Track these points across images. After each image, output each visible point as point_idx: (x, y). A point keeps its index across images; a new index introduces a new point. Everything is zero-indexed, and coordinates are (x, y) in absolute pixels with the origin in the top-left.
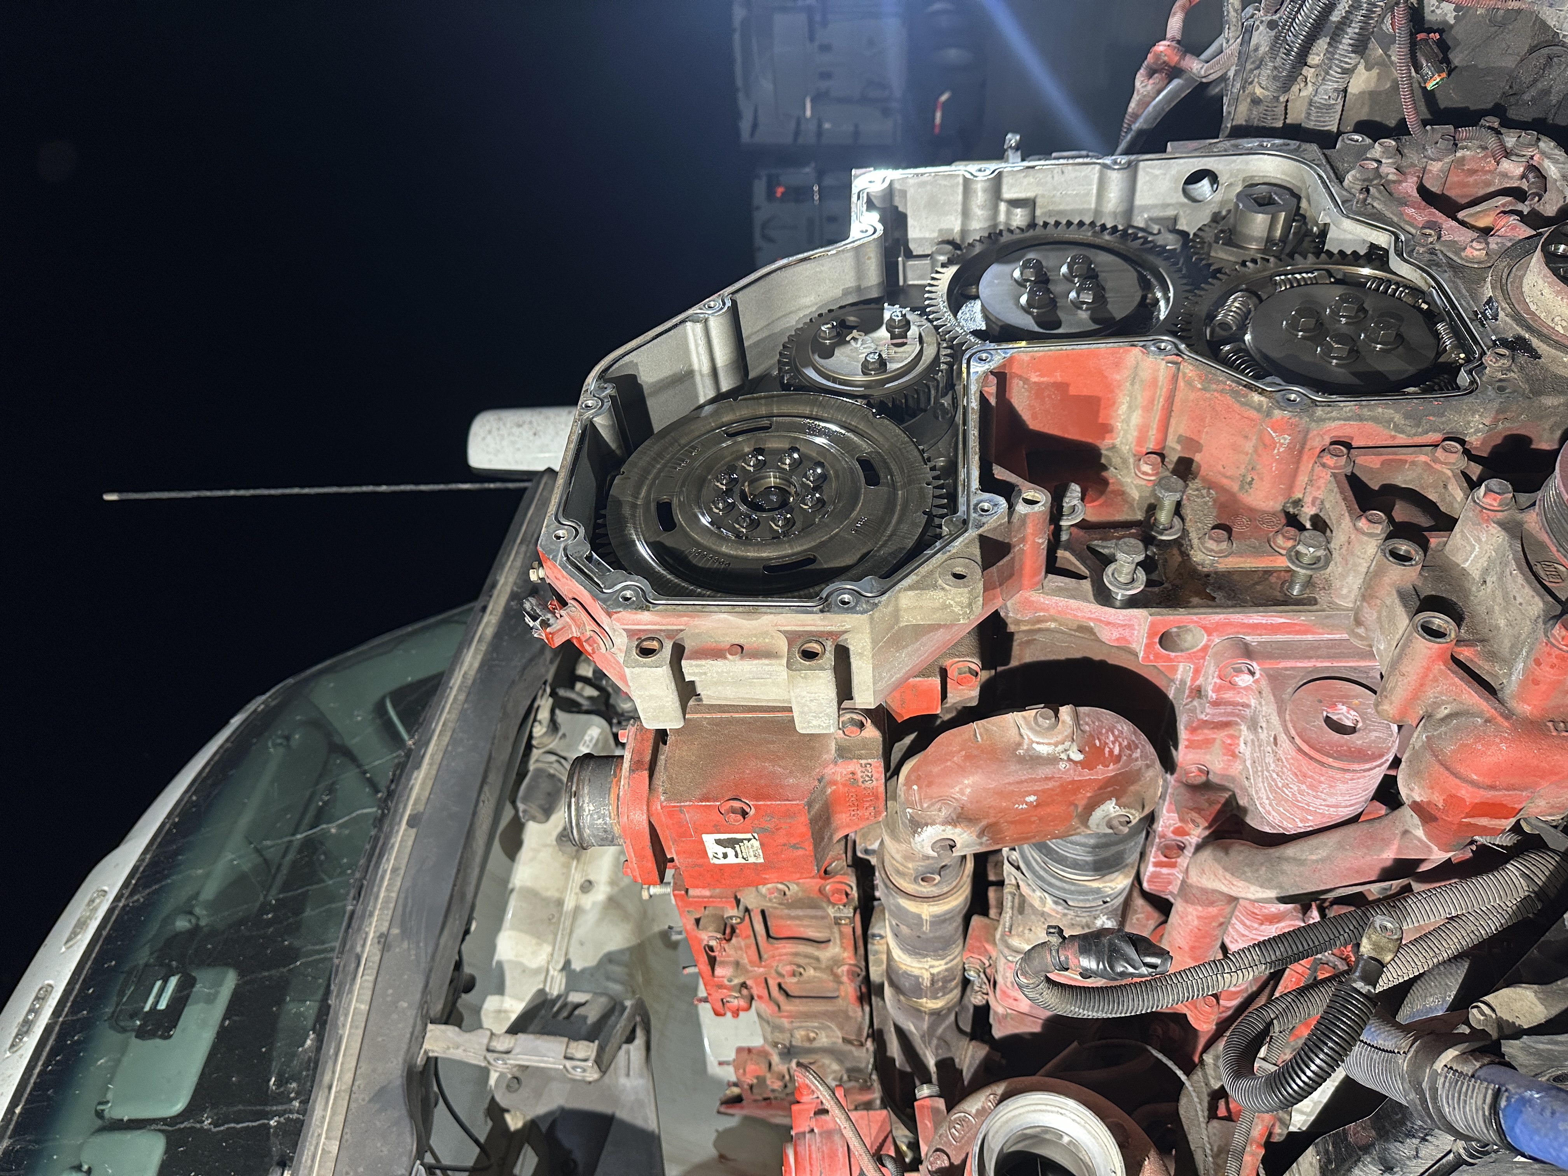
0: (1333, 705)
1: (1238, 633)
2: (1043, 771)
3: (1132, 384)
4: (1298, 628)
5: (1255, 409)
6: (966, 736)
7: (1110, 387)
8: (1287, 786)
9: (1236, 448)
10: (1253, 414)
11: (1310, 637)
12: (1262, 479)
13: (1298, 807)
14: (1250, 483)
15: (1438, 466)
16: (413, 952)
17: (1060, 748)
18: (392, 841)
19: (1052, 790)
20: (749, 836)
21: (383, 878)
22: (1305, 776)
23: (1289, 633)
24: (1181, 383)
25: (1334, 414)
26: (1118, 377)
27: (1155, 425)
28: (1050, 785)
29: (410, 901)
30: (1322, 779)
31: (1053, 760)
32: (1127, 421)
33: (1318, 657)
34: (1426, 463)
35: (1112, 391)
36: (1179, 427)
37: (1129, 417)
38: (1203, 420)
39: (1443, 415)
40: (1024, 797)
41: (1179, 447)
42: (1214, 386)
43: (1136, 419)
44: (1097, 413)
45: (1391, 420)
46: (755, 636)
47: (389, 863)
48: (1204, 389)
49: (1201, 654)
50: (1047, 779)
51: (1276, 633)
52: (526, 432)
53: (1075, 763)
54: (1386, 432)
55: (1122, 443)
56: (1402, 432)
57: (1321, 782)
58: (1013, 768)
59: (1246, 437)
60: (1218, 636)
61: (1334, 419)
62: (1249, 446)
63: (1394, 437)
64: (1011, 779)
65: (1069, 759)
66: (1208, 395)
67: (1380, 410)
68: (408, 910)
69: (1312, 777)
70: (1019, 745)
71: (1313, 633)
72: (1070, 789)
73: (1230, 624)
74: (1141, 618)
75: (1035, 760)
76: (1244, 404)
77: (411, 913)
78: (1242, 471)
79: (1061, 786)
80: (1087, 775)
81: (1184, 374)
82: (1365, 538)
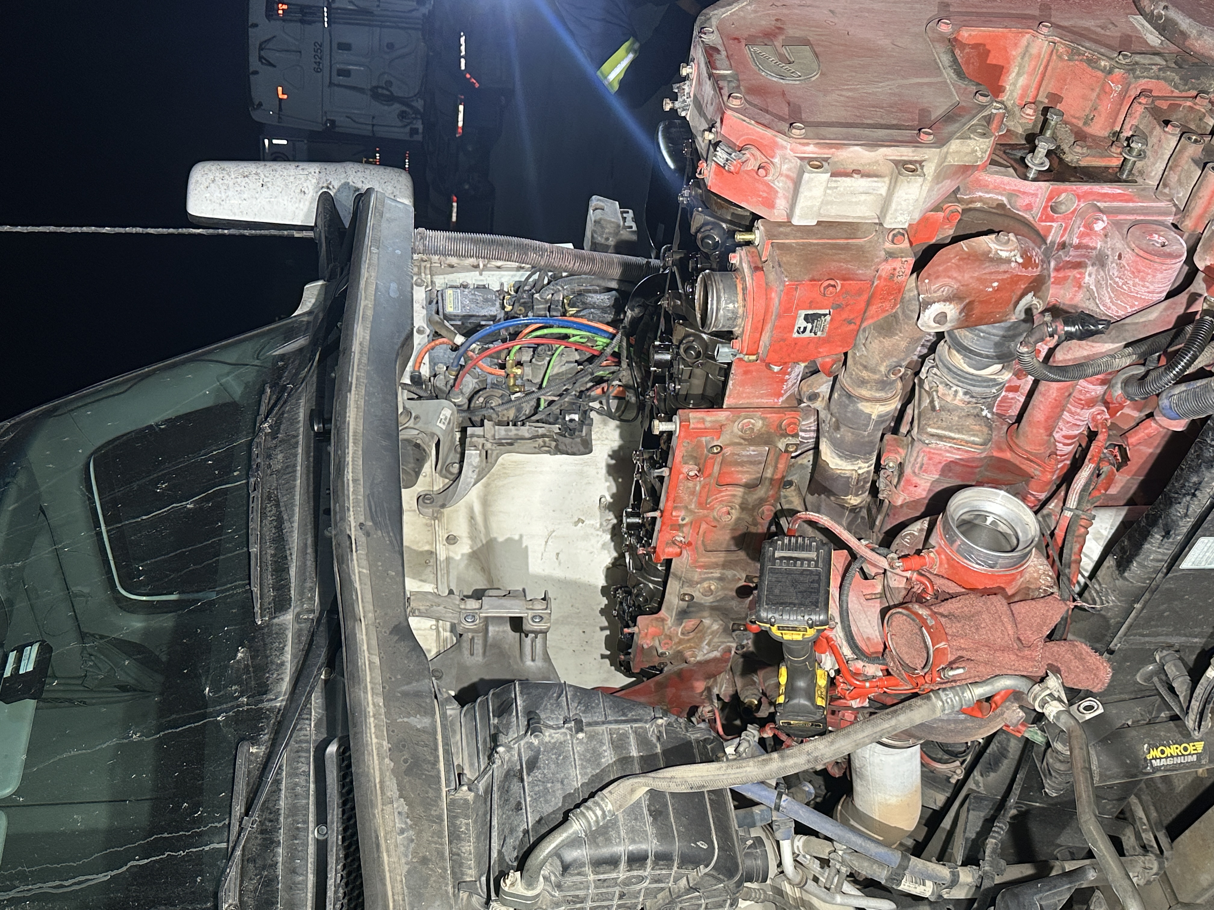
0: (1151, 235)
1: (1094, 200)
2: (1004, 267)
3: (1022, 58)
4: (1126, 197)
5: (1101, 70)
6: (958, 249)
7: (1008, 60)
8: (1125, 283)
9: (1084, 98)
10: (1099, 74)
11: (1131, 204)
12: (1100, 115)
13: (1130, 296)
14: (1092, 119)
15: (1197, 107)
16: (387, 539)
17: (1013, 253)
18: (347, 459)
19: (1006, 279)
20: (827, 312)
21: (348, 484)
22: (1139, 272)
23: (1121, 201)
24: (1054, 57)
25: (1145, 74)
26: (1014, 53)
27: (1034, 85)
28: (1006, 276)
29: (372, 503)
30: (1150, 271)
31: (1008, 261)
32: (1014, 84)
33: (1137, 214)
34: (1190, 106)
35: (1009, 63)
36: (1049, 86)
37: (1017, 80)
38: (1065, 80)
39: (1198, 79)
40: (992, 283)
41: (1046, 101)
42: (1076, 57)
43: (1022, 81)
44: (999, 78)
45: (1173, 80)
46: (869, 164)
47: (349, 476)
48: (1069, 60)
49: (1071, 216)
50: (1005, 272)
51: (1114, 201)
52: (253, 183)
53: (1019, 264)
54: (1169, 88)
55: (1008, 99)
56: (1177, 89)
57: (1149, 274)
58: (987, 264)
59: (1092, 89)
60: (1084, 202)
61: (1144, 77)
62: (1094, 95)
63: (1172, 92)
64: (987, 271)
65: (1016, 262)
66: (1071, 63)
67: (1169, 73)
68: (373, 510)
69: (1143, 271)
70: (990, 252)
71: (1134, 202)
72: (1015, 279)
73: (1091, 193)
74: (1044, 187)
75: (1000, 261)
76: (1093, 68)
77: (376, 511)
78: (1087, 112)
79: (1011, 278)
80: (1023, 272)
81: (1057, 50)
82: (1170, 136)
